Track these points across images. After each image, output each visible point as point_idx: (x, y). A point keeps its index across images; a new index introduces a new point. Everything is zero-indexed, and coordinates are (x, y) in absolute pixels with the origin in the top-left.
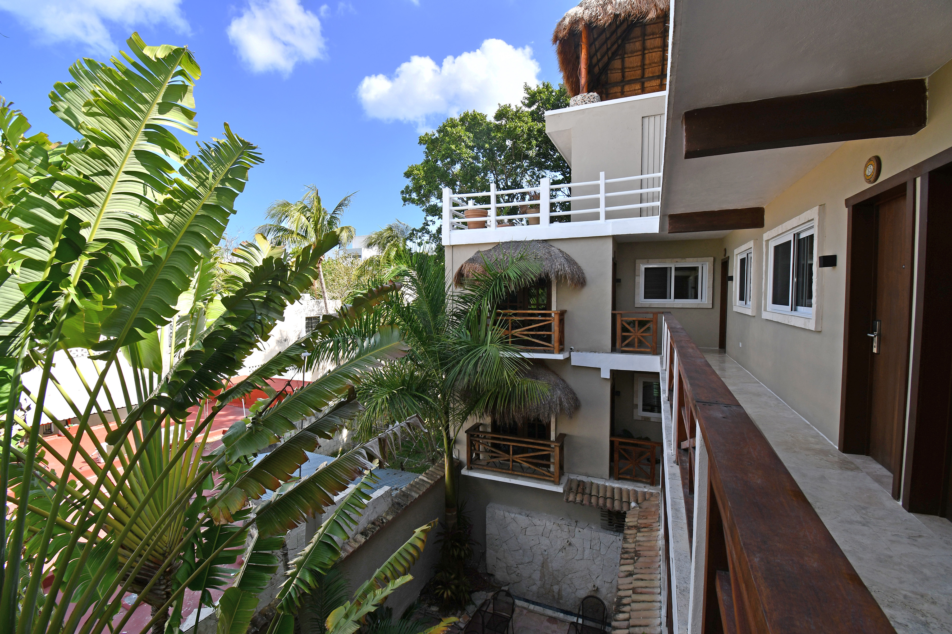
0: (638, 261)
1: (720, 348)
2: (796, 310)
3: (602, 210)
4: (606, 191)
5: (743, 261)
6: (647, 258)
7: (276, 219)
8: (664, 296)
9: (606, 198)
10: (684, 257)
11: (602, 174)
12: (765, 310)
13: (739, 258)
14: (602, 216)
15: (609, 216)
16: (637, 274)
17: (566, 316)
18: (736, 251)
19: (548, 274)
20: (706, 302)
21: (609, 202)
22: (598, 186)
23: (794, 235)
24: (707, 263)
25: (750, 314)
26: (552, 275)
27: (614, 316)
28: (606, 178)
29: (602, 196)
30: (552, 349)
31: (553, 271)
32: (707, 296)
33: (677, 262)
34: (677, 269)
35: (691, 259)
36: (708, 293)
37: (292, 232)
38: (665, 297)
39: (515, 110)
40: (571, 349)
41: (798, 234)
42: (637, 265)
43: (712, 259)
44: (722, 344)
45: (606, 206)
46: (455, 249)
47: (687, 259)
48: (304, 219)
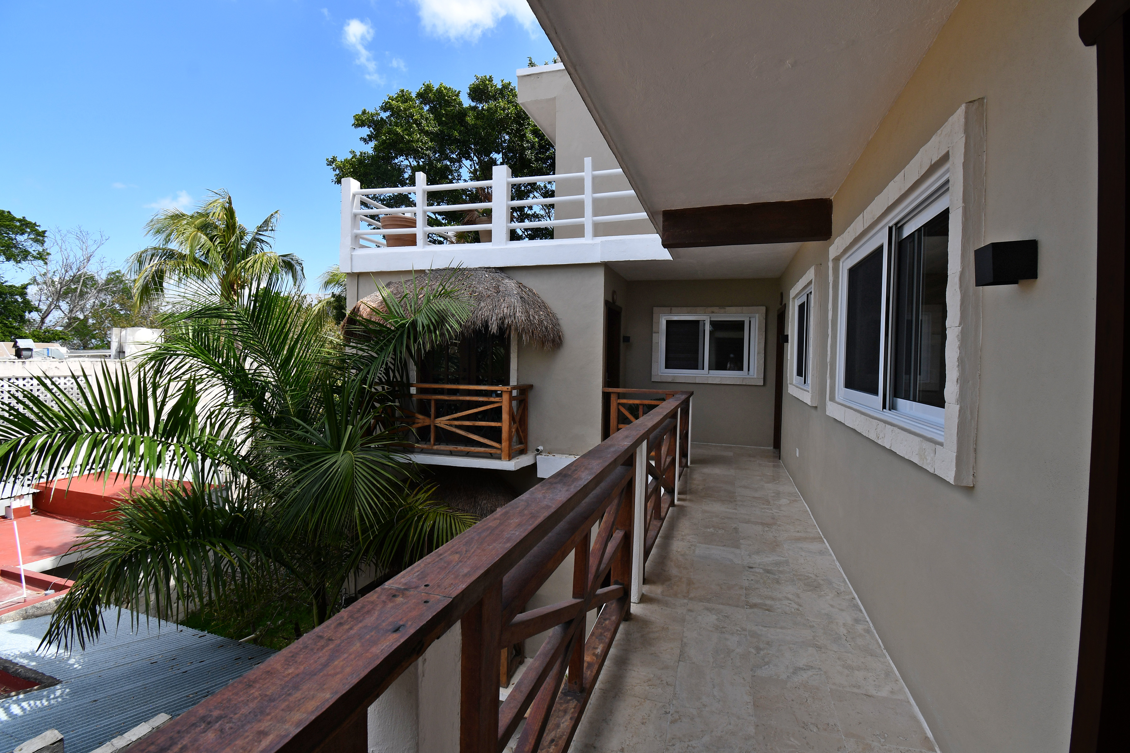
0: (656, 309)
1: (774, 447)
2: (893, 407)
3: (588, 220)
4: (595, 190)
5: (801, 307)
6: (671, 305)
7: (162, 237)
8: (694, 364)
9: (595, 201)
10: (722, 305)
11: (588, 161)
12: (832, 399)
13: (798, 303)
14: (589, 229)
15: (600, 230)
16: (654, 329)
17: (531, 395)
18: (793, 292)
19: (487, 322)
20: (755, 376)
21: (599, 207)
22: (582, 180)
23: (890, 229)
24: (757, 315)
25: (809, 403)
26: (492, 324)
27: (606, 398)
28: (595, 168)
29: (587, 197)
30: (499, 452)
31: (494, 318)
32: (756, 366)
33: (713, 312)
34: (712, 323)
35: (733, 309)
36: (758, 362)
37: (183, 257)
38: (696, 368)
39: (499, 86)
40: (538, 450)
41: (899, 227)
42: (655, 316)
43: (763, 309)
44: (777, 443)
45: (595, 214)
46: (362, 280)
47: (728, 308)
48: (204, 238)
